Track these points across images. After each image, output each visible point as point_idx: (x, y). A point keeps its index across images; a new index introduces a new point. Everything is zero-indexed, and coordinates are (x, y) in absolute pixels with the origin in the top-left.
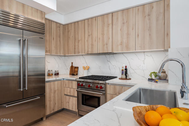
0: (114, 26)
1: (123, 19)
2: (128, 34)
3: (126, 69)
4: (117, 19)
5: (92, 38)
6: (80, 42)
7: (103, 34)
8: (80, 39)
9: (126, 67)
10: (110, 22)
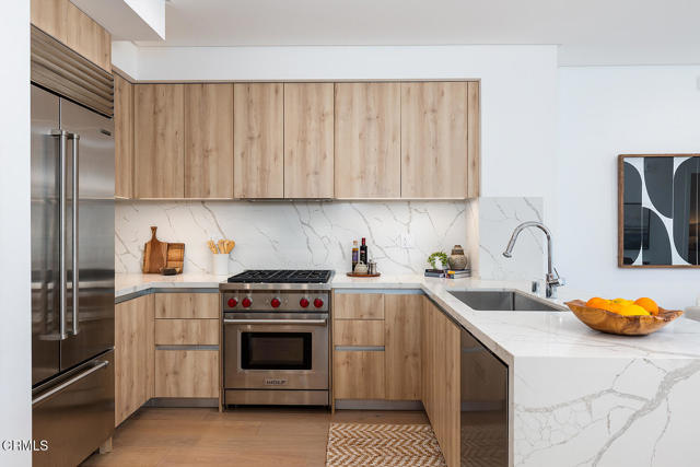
0: (340, 123)
1: (368, 109)
2: (381, 151)
3: (364, 248)
4: (351, 102)
5: (263, 150)
6: (212, 157)
7: (304, 141)
8: (211, 145)
9: (364, 240)
10: (329, 108)
